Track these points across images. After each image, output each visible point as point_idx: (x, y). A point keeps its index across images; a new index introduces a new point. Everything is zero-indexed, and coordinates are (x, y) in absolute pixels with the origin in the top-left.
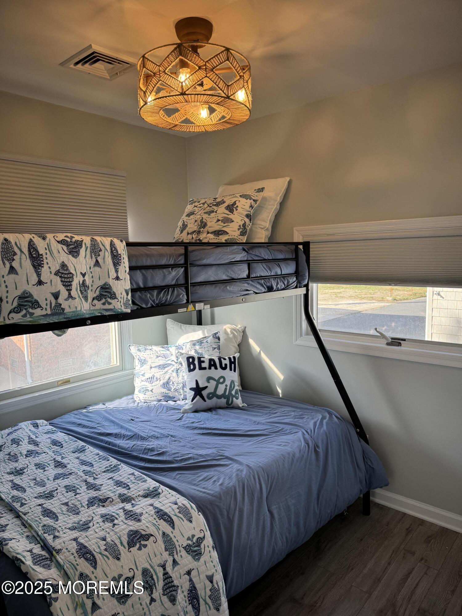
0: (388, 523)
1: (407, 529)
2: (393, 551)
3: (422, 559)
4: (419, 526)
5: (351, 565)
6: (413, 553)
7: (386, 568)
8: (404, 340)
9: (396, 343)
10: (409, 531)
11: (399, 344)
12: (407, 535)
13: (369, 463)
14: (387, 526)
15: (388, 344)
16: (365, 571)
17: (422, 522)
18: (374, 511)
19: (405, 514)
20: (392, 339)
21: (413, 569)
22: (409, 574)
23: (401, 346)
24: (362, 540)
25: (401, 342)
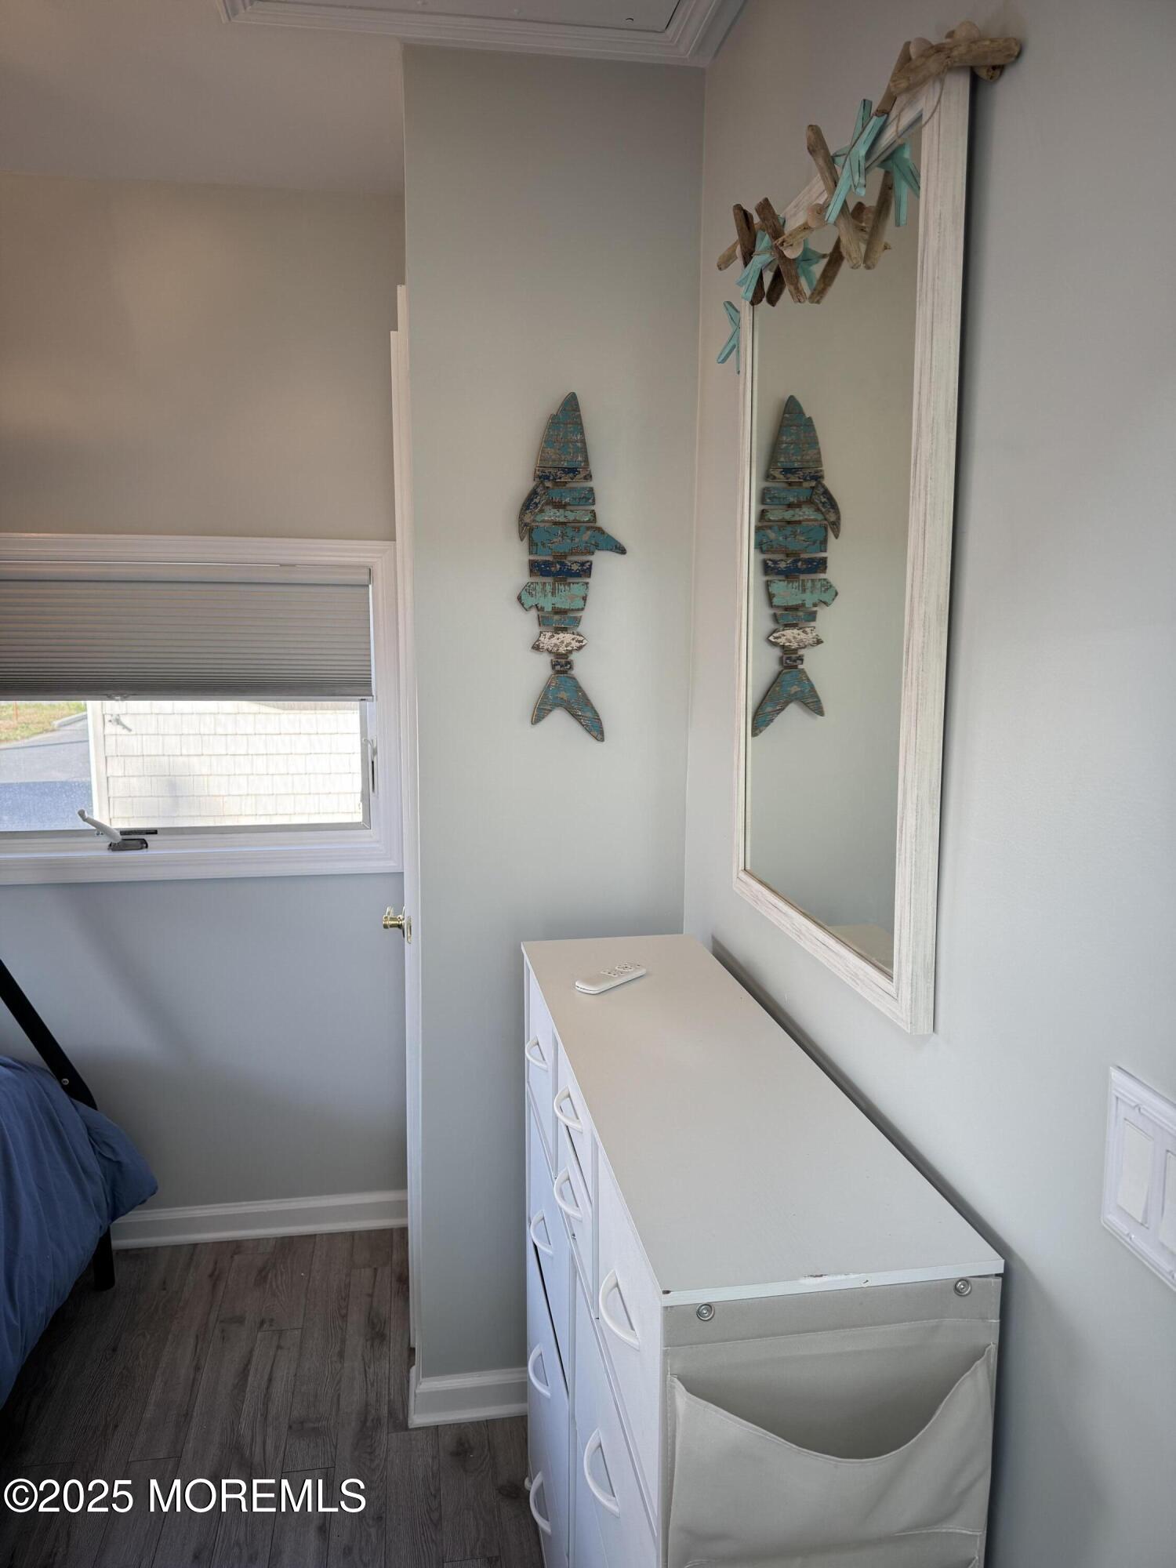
0: (164, 1283)
1: (211, 1276)
2: (197, 1337)
3: (262, 1323)
4: (232, 1257)
5: (108, 1419)
6: (240, 1320)
7: (194, 1379)
8: (154, 832)
9: (134, 842)
10: (215, 1277)
11: (142, 843)
12: (214, 1286)
13: (109, 1155)
14: (164, 1289)
15: (113, 847)
16: (148, 1415)
17: (236, 1246)
18: (121, 1270)
19: (195, 1246)
20: (123, 833)
21: (251, 1351)
22: (247, 1365)
23: (147, 847)
24: (114, 1350)
25: (147, 838)
